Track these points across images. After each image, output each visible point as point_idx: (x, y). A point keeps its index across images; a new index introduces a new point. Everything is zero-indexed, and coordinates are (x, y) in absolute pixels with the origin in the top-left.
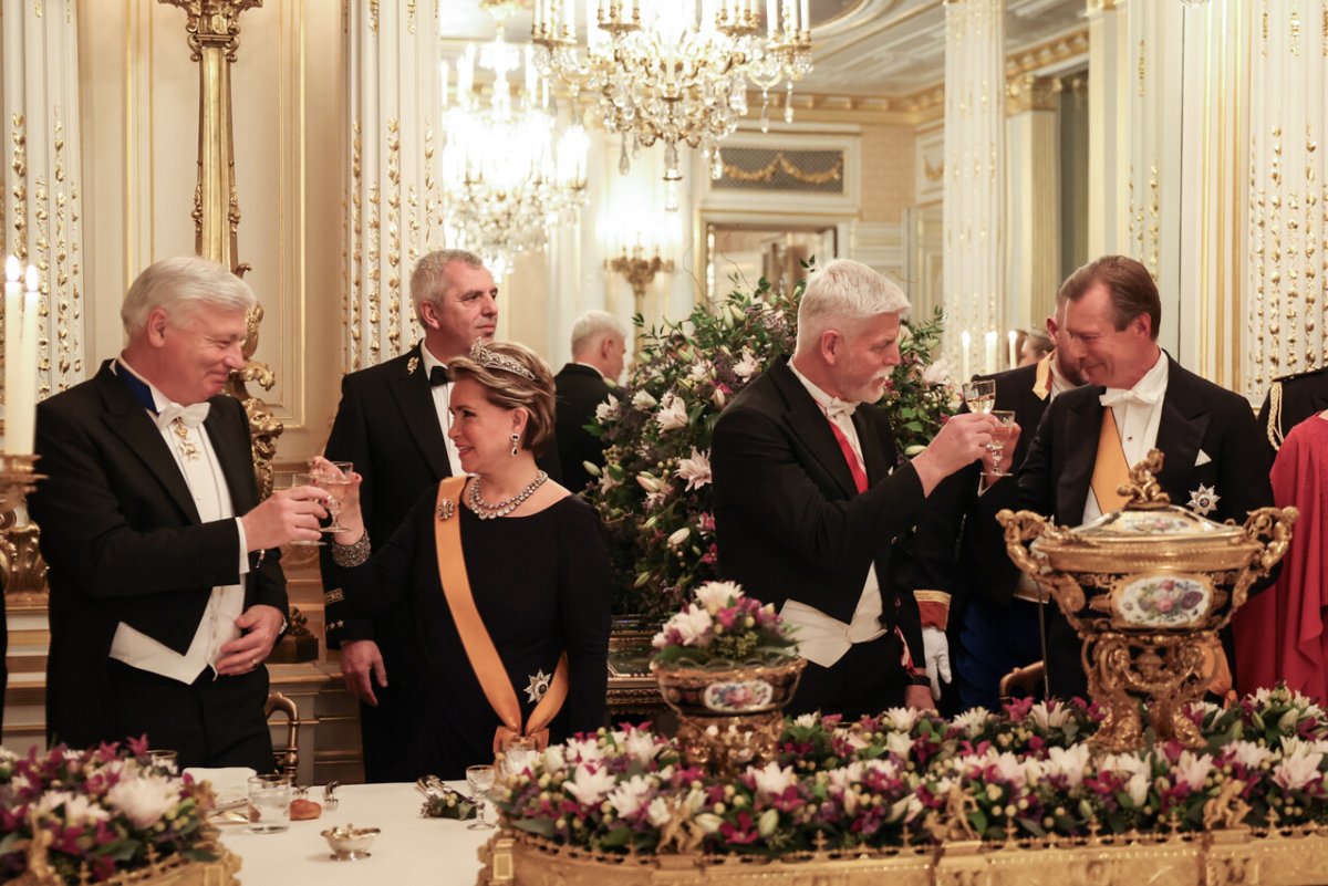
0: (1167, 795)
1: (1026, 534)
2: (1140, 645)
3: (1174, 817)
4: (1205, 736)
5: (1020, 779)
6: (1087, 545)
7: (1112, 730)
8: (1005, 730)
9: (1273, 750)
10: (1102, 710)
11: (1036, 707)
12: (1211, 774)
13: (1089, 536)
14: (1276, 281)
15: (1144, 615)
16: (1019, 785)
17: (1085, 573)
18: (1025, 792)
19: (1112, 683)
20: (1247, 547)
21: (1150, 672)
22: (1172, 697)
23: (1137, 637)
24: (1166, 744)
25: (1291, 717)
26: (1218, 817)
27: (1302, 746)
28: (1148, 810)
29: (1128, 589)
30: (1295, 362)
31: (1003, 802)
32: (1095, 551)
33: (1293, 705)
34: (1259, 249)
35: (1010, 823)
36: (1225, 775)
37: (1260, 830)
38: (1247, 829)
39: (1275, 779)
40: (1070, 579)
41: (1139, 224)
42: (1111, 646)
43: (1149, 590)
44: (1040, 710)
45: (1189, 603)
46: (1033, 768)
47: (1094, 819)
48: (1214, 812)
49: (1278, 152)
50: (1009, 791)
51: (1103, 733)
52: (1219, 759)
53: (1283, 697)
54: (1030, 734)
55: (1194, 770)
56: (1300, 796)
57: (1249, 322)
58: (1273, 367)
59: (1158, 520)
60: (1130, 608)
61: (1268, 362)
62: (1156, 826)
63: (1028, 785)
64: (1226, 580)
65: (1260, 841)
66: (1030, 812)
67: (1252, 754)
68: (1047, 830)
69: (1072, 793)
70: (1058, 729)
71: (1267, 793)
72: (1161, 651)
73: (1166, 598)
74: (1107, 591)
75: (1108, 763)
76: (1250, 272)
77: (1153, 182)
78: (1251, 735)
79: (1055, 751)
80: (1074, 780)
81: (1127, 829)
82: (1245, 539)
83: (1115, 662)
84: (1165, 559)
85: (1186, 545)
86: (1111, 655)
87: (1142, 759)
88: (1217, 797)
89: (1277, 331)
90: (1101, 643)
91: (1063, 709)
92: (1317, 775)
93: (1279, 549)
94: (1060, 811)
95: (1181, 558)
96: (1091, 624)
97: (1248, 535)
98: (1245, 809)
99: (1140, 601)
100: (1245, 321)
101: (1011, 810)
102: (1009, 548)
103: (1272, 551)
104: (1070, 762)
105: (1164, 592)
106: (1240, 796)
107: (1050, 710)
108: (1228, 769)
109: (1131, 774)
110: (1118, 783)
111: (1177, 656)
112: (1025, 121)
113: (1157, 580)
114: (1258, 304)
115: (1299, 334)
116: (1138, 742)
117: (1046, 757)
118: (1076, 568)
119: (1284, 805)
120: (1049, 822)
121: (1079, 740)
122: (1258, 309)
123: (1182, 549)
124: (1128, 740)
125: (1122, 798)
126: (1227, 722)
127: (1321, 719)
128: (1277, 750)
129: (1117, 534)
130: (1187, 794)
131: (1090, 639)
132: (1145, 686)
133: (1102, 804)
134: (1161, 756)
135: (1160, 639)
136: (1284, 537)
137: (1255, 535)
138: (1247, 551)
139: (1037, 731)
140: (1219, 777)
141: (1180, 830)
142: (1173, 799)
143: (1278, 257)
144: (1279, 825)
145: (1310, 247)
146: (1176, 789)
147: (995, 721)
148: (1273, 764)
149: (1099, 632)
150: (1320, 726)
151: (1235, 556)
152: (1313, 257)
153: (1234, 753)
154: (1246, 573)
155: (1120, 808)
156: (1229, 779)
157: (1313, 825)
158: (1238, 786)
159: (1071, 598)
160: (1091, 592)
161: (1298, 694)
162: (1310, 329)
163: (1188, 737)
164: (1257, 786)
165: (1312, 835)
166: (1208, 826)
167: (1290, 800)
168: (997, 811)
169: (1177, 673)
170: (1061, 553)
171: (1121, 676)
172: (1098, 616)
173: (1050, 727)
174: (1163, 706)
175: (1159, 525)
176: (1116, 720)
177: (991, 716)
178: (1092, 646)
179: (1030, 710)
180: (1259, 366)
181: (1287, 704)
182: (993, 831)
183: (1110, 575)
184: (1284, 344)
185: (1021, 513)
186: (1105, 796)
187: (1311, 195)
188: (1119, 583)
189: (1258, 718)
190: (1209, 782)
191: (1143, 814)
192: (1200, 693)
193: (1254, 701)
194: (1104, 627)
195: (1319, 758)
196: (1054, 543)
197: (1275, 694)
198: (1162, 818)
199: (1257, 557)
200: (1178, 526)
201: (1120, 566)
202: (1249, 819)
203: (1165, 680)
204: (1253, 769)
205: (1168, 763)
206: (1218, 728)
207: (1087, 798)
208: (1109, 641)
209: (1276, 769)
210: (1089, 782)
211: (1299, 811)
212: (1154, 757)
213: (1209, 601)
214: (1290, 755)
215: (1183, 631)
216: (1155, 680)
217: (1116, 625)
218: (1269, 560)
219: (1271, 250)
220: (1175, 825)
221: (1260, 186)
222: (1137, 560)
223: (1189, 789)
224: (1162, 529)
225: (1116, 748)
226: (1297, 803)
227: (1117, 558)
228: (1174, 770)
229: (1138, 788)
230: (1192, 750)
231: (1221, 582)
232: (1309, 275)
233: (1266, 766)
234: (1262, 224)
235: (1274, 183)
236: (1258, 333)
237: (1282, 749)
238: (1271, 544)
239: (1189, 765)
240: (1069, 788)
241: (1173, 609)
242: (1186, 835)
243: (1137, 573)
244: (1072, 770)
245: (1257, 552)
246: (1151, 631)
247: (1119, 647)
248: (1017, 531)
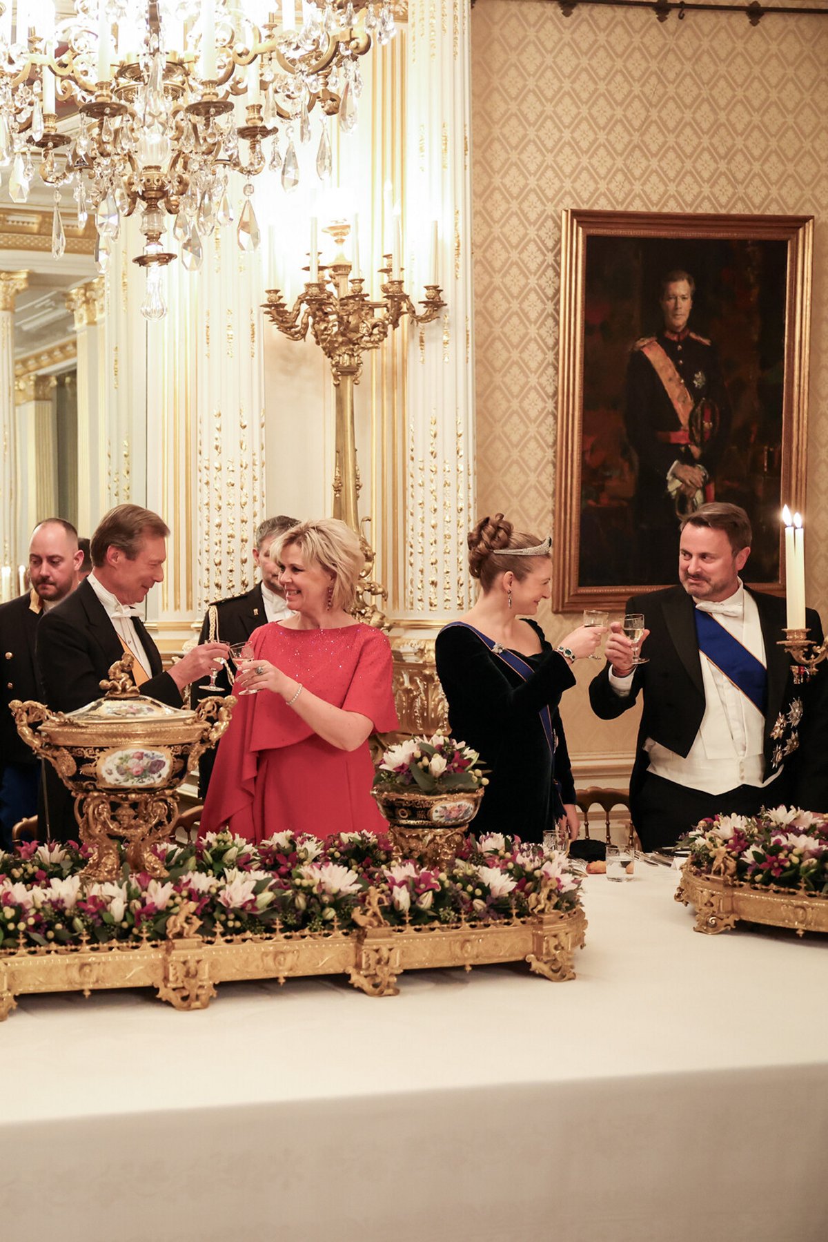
0: (139, 913)
1: (32, 718)
2: (118, 801)
3: (145, 930)
4: (168, 869)
5: (29, 902)
6: (78, 726)
7: (97, 865)
8: (17, 865)
9: (218, 878)
10: (90, 850)
11: (40, 848)
12: (172, 898)
13: (79, 719)
14: (219, 526)
15: (121, 778)
16: (28, 907)
17: (76, 747)
18: (32, 912)
19: (97, 830)
20: (197, 726)
21: (126, 821)
22: (143, 840)
23: (116, 795)
24: (138, 875)
25: (232, 854)
26: (178, 929)
27: (241, 876)
28: (125, 925)
29: (109, 759)
30: (233, 586)
31: (16, 920)
32: (84, 730)
33: (234, 845)
34: (206, 502)
35: (21, 936)
36: (183, 898)
37: (209, 938)
38: (200, 938)
39: (220, 900)
40: (65, 752)
41: (115, 484)
42: (97, 802)
43: (124, 759)
44: (44, 850)
45: (155, 769)
46: (38, 894)
47: (85, 932)
48: (175, 926)
49: (219, 429)
50: (20, 911)
51: (91, 867)
52: (178, 886)
53: (226, 839)
54: (36, 868)
55: (159, 895)
56: (239, 913)
57: (199, 557)
58: (217, 591)
59: (131, 707)
60: (110, 773)
61: (213, 587)
62: (131, 936)
63: (34, 907)
64: (183, 751)
65: (209, 946)
66: (36, 927)
67: (203, 882)
68: (49, 941)
69: (67, 913)
70: (57, 865)
71: (214, 911)
72: (134, 805)
73: (138, 765)
74: (94, 760)
75: (95, 890)
76: (199, 519)
77: (125, 453)
78: (202, 868)
79: (55, 881)
80: (69, 903)
81: (110, 939)
82: (196, 720)
83: (100, 814)
84: (138, 736)
85: (153, 725)
86: (96, 809)
87: (121, 887)
88: (177, 914)
89: (220, 563)
90: (89, 800)
91: (61, 849)
92: (252, 897)
93: (222, 728)
94: (59, 926)
95: (149, 735)
96: (82, 786)
97: (199, 717)
98: (198, 923)
99: (118, 768)
100: (196, 556)
101: (22, 926)
102: (19, 728)
103: (217, 729)
104: (66, 889)
105: (137, 760)
106: (194, 914)
107: (51, 850)
108: (185, 893)
109: (112, 898)
110: (102, 905)
111: (146, 809)
112: (30, 408)
113: (130, 752)
114: (205, 543)
115: (236, 566)
116: (117, 874)
117: (49, 885)
118: (70, 743)
119: (227, 920)
120: (51, 934)
121: (73, 873)
122: (205, 547)
123: (149, 728)
124: (109, 872)
125: (105, 917)
126: (184, 858)
127: (255, 854)
128: (222, 878)
129: (100, 717)
130: (154, 913)
131: (80, 796)
132: (122, 832)
133: (90, 920)
134: (134, 884)
135: (133, 796)
136: (225, 718)
137: (204, 717)
138: (198, 729)
139: (42, 866)
140: (178, 899)
141: (149, 939)
142: (144, 916)
143: (220, 508)
144: (223, 935)
145: (243, 501)
146: (146, 908)
147: (9, 859)
148: (219, 889)
149: (87, 791)
150: (255, 860)
151: (189, 733)
152: (246, 507)
153: (190, 881)
154: (197, 746)
155: (104, 924)
156: (185, 901)
157: (249, 934)
158: (192, 906)
159: (65, 767)
160: (81, 761)
161: (237, 836)
162: (244, 561)
163: (155, 870)
164: (206, 905)
165: (248, 941)
166: (170, 936)
167: (232, 916)
168: (11, 926)
169: (146, 821)
170: (58, 732)
171: (104, 824)
172: (86, 780)
173: (52, 863)
174: (135, 847)
175: (132, 710)
176: (100, 857)
177: (6, 855)
178: (82, 802)
179: (36, 850)
180: (206, 590)
181: (229, 844)
182: (9, 942)
183: (95, 749)
184: (225, 573)
185: (27, 703)
186: (92, 914)
187: (244, 461)
188: (102, 754)
189: (208, 854)
190: (171, 903)
191: (121, 928)
192: (164, 837)
193: (204, 842)
194: (91, 787)
195: (253, 884)
196: (53, 724)
197: (220, 836)
198: (135, 931)
199: (206, 734)
200: (146, 711)
201: (103, 742)
202: (201, 931)
203: (137, 827)
204: (203, 892)
205: (140, 890)
206: (177, 862)
207: (79, 916)
208: (96, 798)
209: (221, 893)
210: (80, 905)
211: (238, 924)
212: (129, 885)
213: (170, 767)
214: (232, 882)
215: (150, 790)
216: (129, 827)
217: (100, 786)
218: (214, 736)
219: (214, 503)
220: (145, 935)
221: (205, 455)
222: (116, 737)
223: (156, 908)
224: (134, 714)
225: (101, 879)
226: (237, 918)
227: (101, 735)
228: (144, 894)
229: (117, 909)
230: (158, 879)
231: (179, 753)
232: (243, 521)
233: (214, 891)
234: (207, 483)
235: (216, 452)
236: (205, 565)
237: (225, 877)
238: (216, 724)
239: (156, 891)
240: (65, 909)
241: (142, 774)
242: (154, 943)
243: (115, 747)
244: (68, 895)
245: (206, 730)
246: (127, 791)
247: (103, 803)
248: (24, 716)
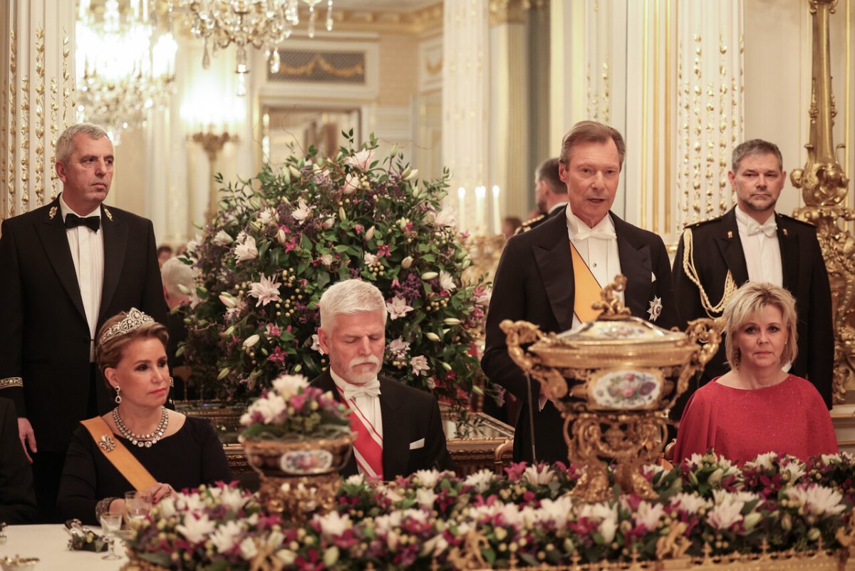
0: (629, 534)
1: (523, 339)
2: (607, 422)
3: (635, 550)
4: (656, 489)
5: (519, 523)
6: (570, 347)
7: (586, 486)
8: (505, 486)
9: (707, 500)
10: (577, 471)
11: (528, 470)
12: (662, 519)
13: (571, 340)
14: (698, 149)
15: (612, 400)
16: (519, 528)
17: (568, 368)
18: (524, 533)
19: (588, 451)
20: (688, 348)
21: (615, 442)
22: (631, 462)
23: (606, 417)
24: (628, 497)
25: (717, 475)
26: (667, 550)
27: (729, 497)
28: (615, 546)
29: (600, 380)
30: (712, 210)
31: (508, 541)
32: (575, 352)
33: (719, 466)
34: (685, 125)
35: (513, 556)
36: (673, 519)
37: (698, 559)
38: (688, 559)
39: (709, 521)
40: (557, 373)
41: (594, 107)
42: (587, 423)
43: (616, 381)
44: (532, 472)
45: (645, 391)
46: (528, 517)
47: (576, 553)
48: (664, 546)
49: (699, 54)
50: (512, 532)
51: (580, 488)
52: (667, 506)
53: (711, 460)
54: (524, 490)
55: (649, 515)
56: (727, 534)
57: (678, 181)
58: (696, 214)
59: (622, 328)
60: (601, 394)
61: (691, 209)
62: (621, 557)
63: (526, 528)
64: (673, 374)
65: (697, 567)
66: (528, 548)
67: (692, 503)
68: (540, 561)
69: (559, 534)
70: (545, 486)
71: (702, 531)
72: (624, 427)
73: (629, 387)
74: (583, 382)
75: (586, 511)
76: (678, 143)
77: (604, 75)
78: (688, 489)
79: (546, 503)
80: (560, 524)
81: (600, 560)
82: (687, 343)
83: (590, 436)
84: (627, 358)
85: (644, 347)
86: (586, 430)
87: (611, 507)
88: (667, 535)
89: (699, 187)
90: (580, 421)
91: (549, 470)
92: (739, 518)
93: (712, 350)
94: (550, 547)
95: (639, 357)
96: (572, 408)
97: (690, 339)
98: (687, 544)
99: (609, 390)
100: (674, 180)
101: (513, 547)
102: (510, 349)
103: (706, 351)
104: (557, 510)
105: (627, 382)
106: (684, 534)
107: (539, 471)
108: (674, 514)
109: (603, 519)
110: (593, 526)
111: (635, 430)
112: (502, 32)
113: (621, 373)
114: (685, 167)
115: (715, 189)
116: (606, 495)
117: (538, 507)
118: (561, 364)
119: (715, 540)
120: (542, 555)
121: (561, 493)
122: (685, 171)
123: (641, 350)
124: (598, 493)
125: (596, 538)
126: (670, 479)
127: (739, 476)
128: (710, 500)
129: (592, 339)
130: (644, 534)
131: (570, 418)
132: (611, 453)
133: (581, 541)
134: (625, 505)
135: (623, 418)
136: (715, 340)
137: (694, 340)
138: (689, 351)
139: (529, 488)
140: (668, 521)
141: (639, 560)
142: (634, 537)
143: (699, 132)
144: (711, 555)
145: (723, 124)
146: (636, 530)
147: (498, 480)
148: (708, 510)
149: (577, 412)
150: (738, 482)
151: (680, 356)
152: (725, 132)
153: (679, 503)
154: (687, 368)
155: (594, 545)
156: (676, 522)
157: (736, 555)
158: (682, 527)
159: (554, 388)
160: (572, 382)
161: (722, 458)
162: (723, 185)
163: (643, 491)
164: (695, 527)
165: (736, 562)
166: (660, 556)
167: (720, 537)
168: (503, 547)
169: (636, 443)
170: (550, 354)
171: (594, 446)
172: (576, 401)
173: (540, 485)
174: (624, 468)
175: (622, 332)
176: (589, 478)
177: (494, 476)
178: (571, 423)
179: (524, 471)
180: (684, 214)
181: (715, 465)
182: (500, 562)
183: (586, 370)
184: (704, 196)
185: (519, 323)
186: (583, 535)
187: (724, 85)
188: (593, 376)
189: (693, 476)
190: (661, 524)
191: (611, 549)
192: (653, 458)
193: (690, 463)
194: (581, 409)
195: (741, 505)
196: (544, 345)
197: (706, 458)
198: (625, 552)
199: (695, 356)
200: (637, 332)
201: (594, 363)
202: (690, 551)
203: (627, 448)
204: (692, 514)
205: (630, 511)
206: (663, 484)
207: (570, 537)
208: (585, 420)
209: (710, 514)
210: (571, 525)
211: (726, 545)
212: (619, 507)
213: (661, 389)
214: (720, 504)
215: (640, 412)
216: (618, 449)
217: (590, 407)
218: (704, 358)
219: (694, 126)
220: (635, 556)
221: (685, 79)
222: (605, 359)
223: (645, 529)
224: (625, 335)
225: (590, 500)
226: (725, 539)
227: (592, 357)
228: (634, 515)
229: (608, 529)
230: (648, 500)
231: (670, 375)
232: (722, 145)
233: (702, 512)
234: (687, 107)
235: (696, 77)
236: (684, 188)
237: (713, 499)
238: (706, 346)
239: (646, 512)
240: (556, 530)
241: (634, 395)
242: (643, 563)
243: (607, 368)
244: (559, 516)
245: (696, 352)
246: (617, 412)
247: (593, 424)
248: (516, 337)
